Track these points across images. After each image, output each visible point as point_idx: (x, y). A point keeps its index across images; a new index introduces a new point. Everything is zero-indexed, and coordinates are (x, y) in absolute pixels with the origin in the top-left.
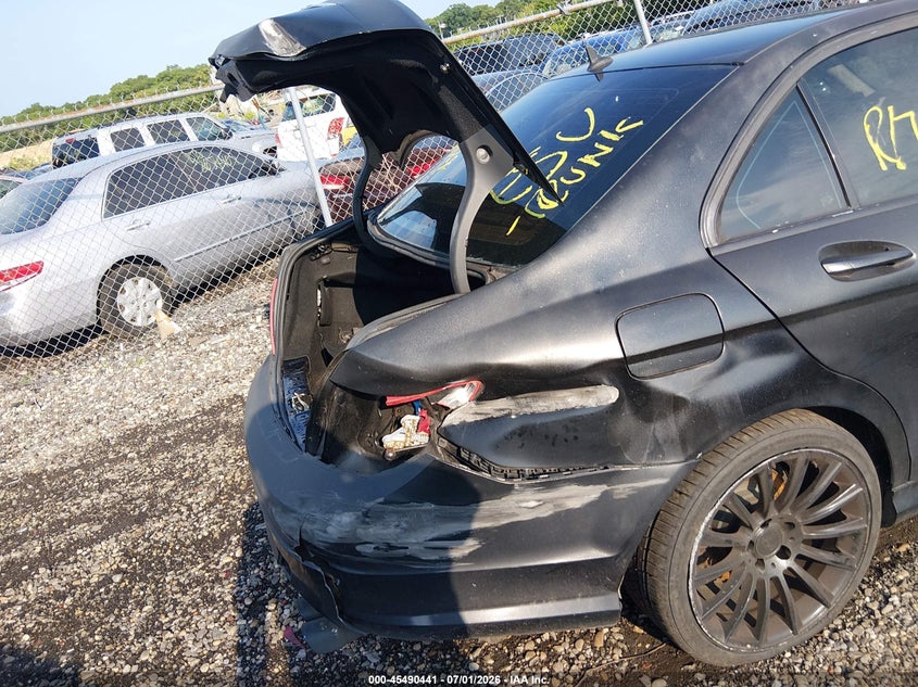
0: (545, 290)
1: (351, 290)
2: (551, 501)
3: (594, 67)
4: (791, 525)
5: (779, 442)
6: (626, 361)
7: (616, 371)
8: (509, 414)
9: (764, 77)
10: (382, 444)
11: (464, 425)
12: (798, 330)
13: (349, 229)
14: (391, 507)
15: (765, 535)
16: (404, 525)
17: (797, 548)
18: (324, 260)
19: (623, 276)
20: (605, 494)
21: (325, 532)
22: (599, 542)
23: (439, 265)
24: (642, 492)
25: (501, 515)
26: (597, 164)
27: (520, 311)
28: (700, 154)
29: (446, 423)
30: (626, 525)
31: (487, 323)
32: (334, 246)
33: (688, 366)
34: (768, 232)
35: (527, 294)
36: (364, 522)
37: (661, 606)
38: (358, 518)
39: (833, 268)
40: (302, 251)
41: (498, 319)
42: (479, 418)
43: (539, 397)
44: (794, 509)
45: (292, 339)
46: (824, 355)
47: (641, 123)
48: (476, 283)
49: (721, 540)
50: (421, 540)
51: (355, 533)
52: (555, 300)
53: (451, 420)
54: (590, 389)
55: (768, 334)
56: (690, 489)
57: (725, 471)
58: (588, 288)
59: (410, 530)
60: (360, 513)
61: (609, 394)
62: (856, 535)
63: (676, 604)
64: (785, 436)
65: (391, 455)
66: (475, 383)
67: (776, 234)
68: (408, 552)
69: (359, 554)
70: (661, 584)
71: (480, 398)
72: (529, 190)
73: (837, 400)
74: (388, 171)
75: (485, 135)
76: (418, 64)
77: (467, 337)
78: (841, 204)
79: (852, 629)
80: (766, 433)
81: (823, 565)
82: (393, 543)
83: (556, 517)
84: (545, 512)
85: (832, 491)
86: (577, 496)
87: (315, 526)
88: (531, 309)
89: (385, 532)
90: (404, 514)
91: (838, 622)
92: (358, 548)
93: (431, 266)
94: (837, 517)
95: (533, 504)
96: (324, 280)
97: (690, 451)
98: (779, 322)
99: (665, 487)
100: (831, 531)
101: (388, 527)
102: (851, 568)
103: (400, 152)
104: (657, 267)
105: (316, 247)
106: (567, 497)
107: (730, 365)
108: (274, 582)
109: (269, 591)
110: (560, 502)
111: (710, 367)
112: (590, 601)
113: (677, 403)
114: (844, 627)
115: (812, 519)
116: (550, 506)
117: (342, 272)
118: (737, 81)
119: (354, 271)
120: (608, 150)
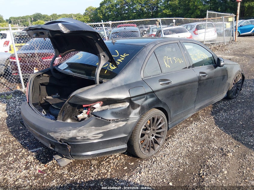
0: (116, 84)
1: (45, 87)
2: (117, 125)
3: (113, 42)
4: (154, 130)
5: (154, 113)
6: (131, 98)
7: (129, 100)
8: (108, 109)
9: (149, 49)
10: (77, 117)
11: (98, 112)
12: (156, 93)
13: (49, 71)
14: (85, 128)
15: (150, 132)
16: (88, 132)
17: (155, 135)
18: (41, 78)
19: (129, 82)
20: (126, 123)
21: (68, 135)
22: (125, 133)
23: (89, 79)
24: (133, 123)
25: (108, 128)
26: (122, 61)
27: (111, 88)
28: (140, 61)
29: (94, 111)
30: (130, 130)
31: (105, 90)
32: (44, 75)
33: (140, 99)
34: (151, 76)
35: (113, 84)
36: (79, 132)
37: (134, 146)
38: (77, 131)
39: (161, 83)
40: (37, 75)
41: (107, 89)
42: (101, 110)
43: (114, 105)
44: (155, 127)
45: (34, 98)
46: (160, 98)
47: (128, 55)
48: (101, 82)
49: (144, 132)
50: (91, 135)
51: (76, 134)
52: (118, 86)
53: (95, 111)
54: (124, 103)
55: (152, 94)
56: (140, 122)
57: (145, 119)
58: (123, 84)
59: (89, 133)
60: (78, 130)
61: (127, 104)
62: (164, 131)
63: (137, 145)
64: (154, 112)
65: (80, 119)
66: (101, 102)
67: (152, 77)
68: (88, 138)
69: (77, 139)
70: (135, 141)
71: (102, 106)
72: (107, 65)
73: (161, 106)
74: (37, 58)
75: (104, 53)
76: (92, 38)
77: (102, 92)
78: (161, 73)
79: (164, 149)
80: (151, 112)
81: (159, 137)
82: (85, 136)
83: (118, 128)
84: (116, 127)
85: (160, 123)
86: (122, 124)
87: (66, 134)
88: (113, 87)
89: (83, 134)
90: (88, 129)
91: (161, 149)
92: (77, 138)
93: (87, 79)
94: (161, 128)
95: (114, 126)
96: (40, 84)
97: (141, 115)
98: (153, 92)
99: (137, 121)
100: (160, 131)
101: (84, 132)
102: (163, 138)
103: (63, 54)
104: (134, 81)
105: (40, 75)
106: (120, 124)
107: (146, 99)
108: (30, 161)
109: (29, 163)
110: (118, 125)
111: (143, 99)
112: (122, 146)
113: (138, 106)
114: (162, 149)
115: (157, 129)
116: (117, 126)
117: (45, 82)
118: (145, 49)
119: (49, 82)
120: (123, 59)
